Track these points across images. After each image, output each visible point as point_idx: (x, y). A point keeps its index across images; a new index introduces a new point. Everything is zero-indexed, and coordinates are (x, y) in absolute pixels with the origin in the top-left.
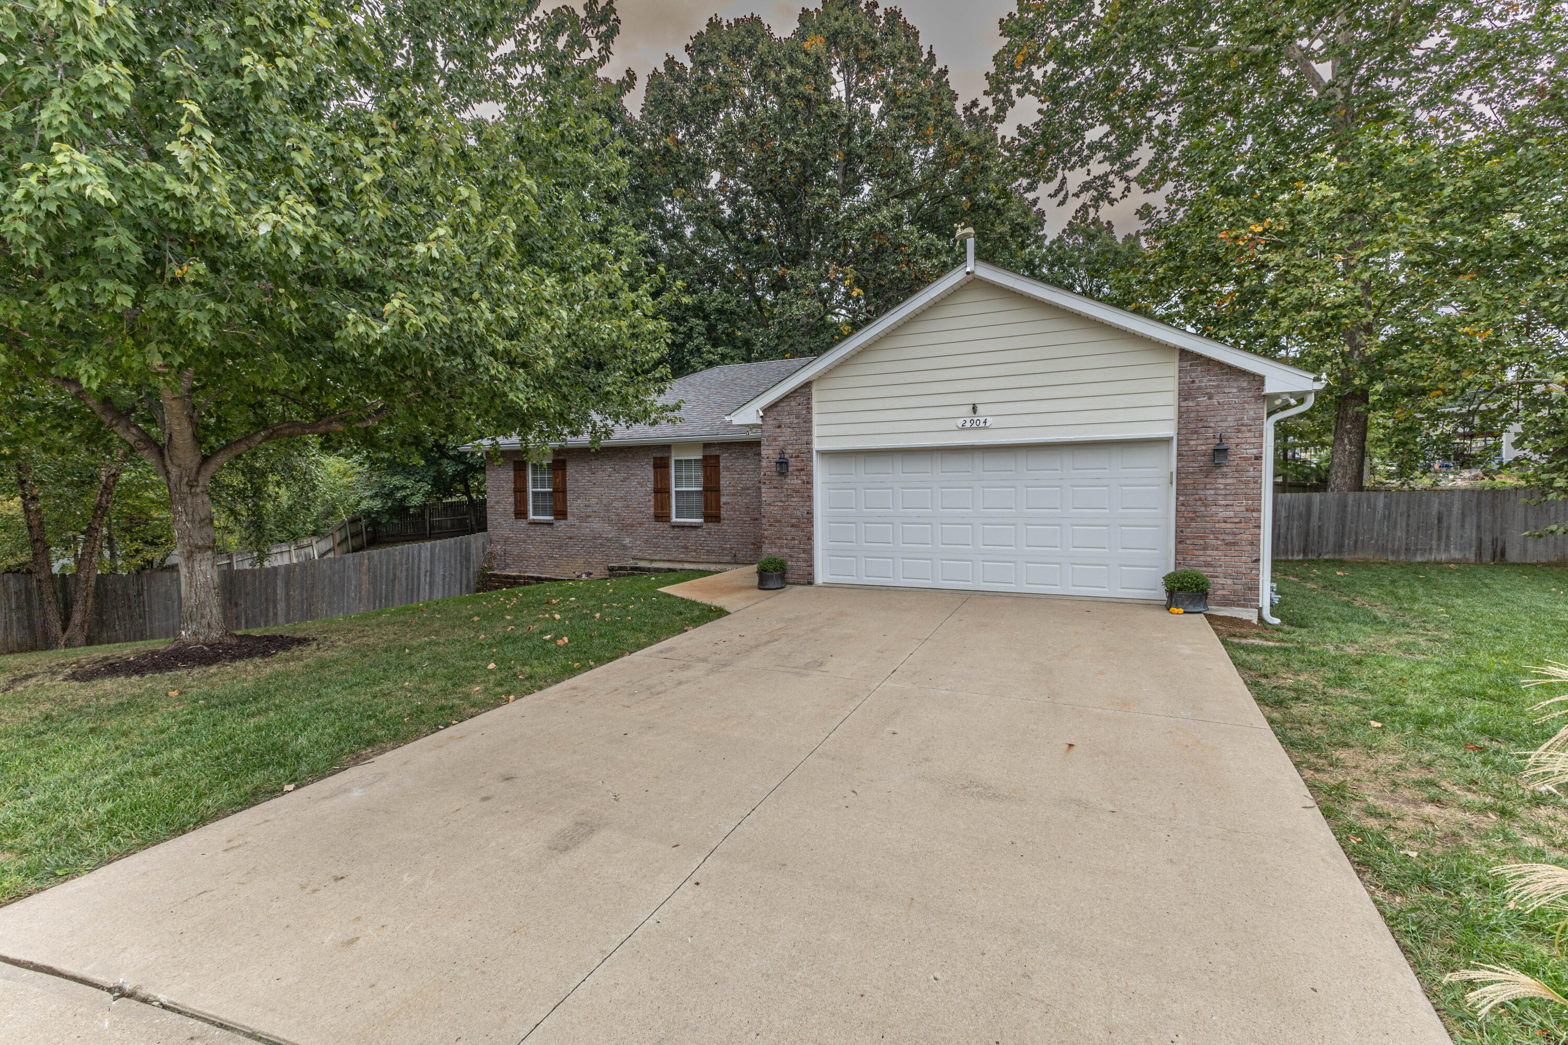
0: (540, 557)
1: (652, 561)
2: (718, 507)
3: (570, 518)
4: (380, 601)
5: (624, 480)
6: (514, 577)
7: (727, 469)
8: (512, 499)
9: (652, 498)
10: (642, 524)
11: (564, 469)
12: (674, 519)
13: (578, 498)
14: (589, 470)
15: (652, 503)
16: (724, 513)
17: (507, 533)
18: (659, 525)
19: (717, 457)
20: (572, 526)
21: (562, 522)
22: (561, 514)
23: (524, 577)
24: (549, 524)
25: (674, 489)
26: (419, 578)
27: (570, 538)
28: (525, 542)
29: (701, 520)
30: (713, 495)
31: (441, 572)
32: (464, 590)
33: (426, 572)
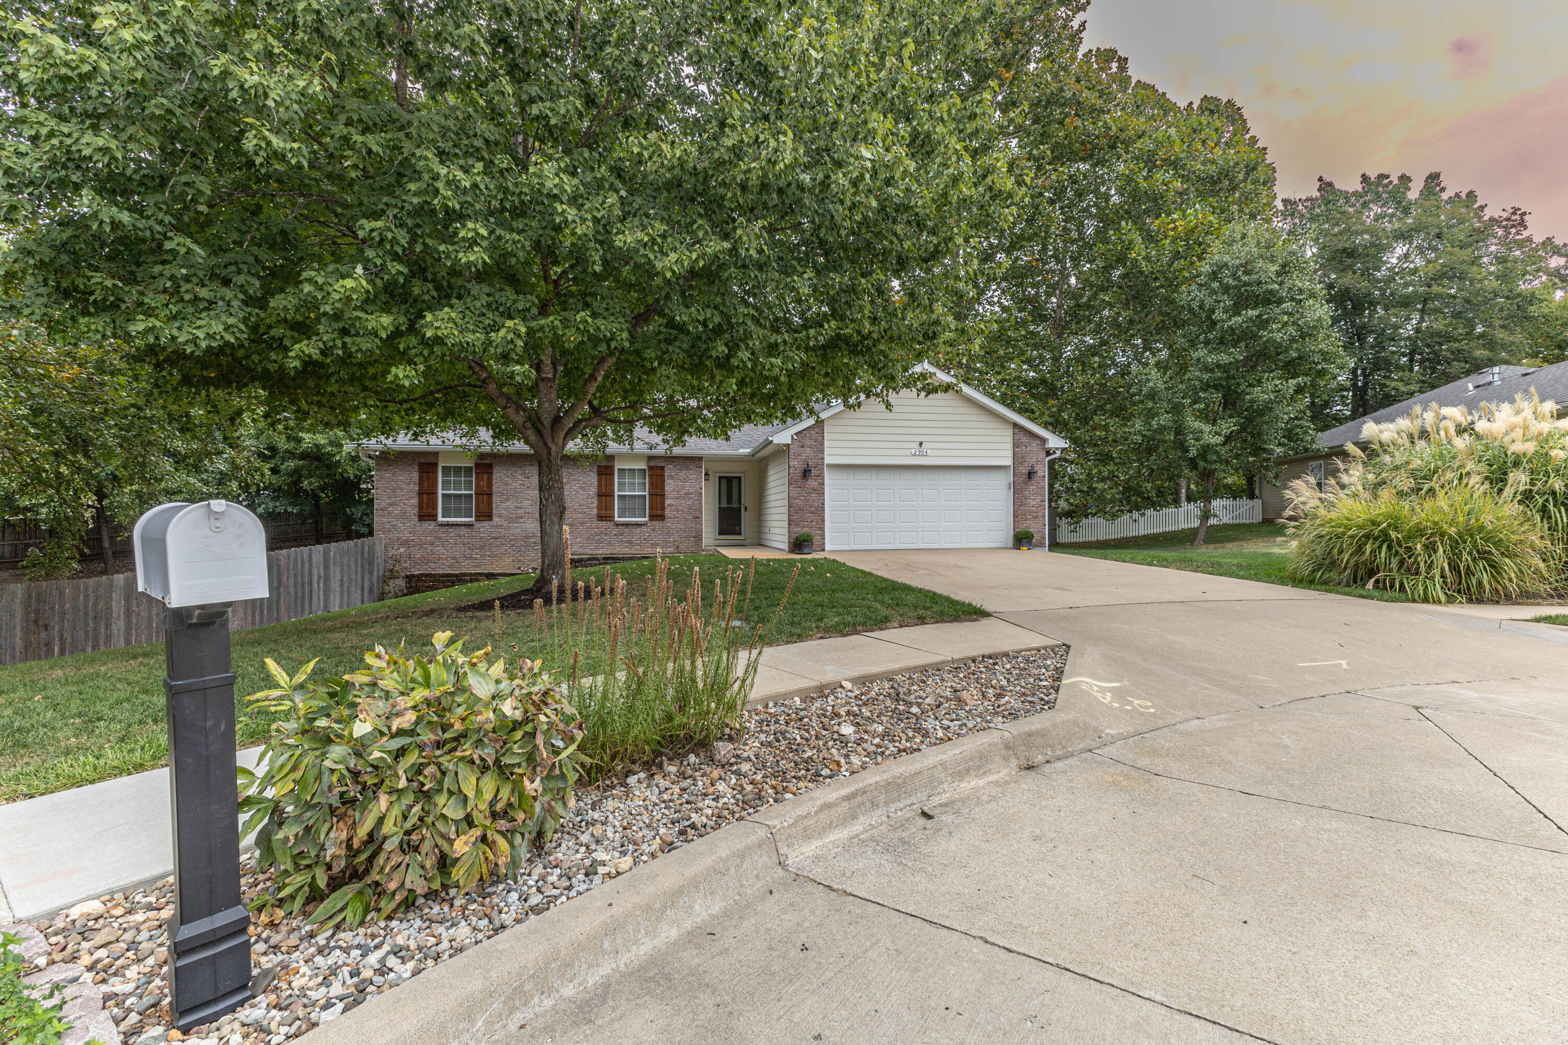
0: (454, 558)
2: (663, 508)
3: (496, 520)
4: (262, 612)
6: (457, 575)
7: (672, 477)
8: (415, 501)
9: (595, 500)
10: (583, 523)
11: (490, 474)
12: (617, 519)
13: (507, 500)
14: (521, 474)
15: (595, 505)
16: (667, 512)
17: (406, 535)
18: (601, 524)
19: (663, 468)
20: (498, 526)
21: (486, 524)
22: (485, 514)
23: (471, 574)
24: (469, 525)
25: (617, 493)
26: (311, 585)
27: (496, 538)
28: (432, 544)
29: (646, 519)
30: (659, 499)
31: (338, 577)
32: (366, 595)
33: (319, 578)
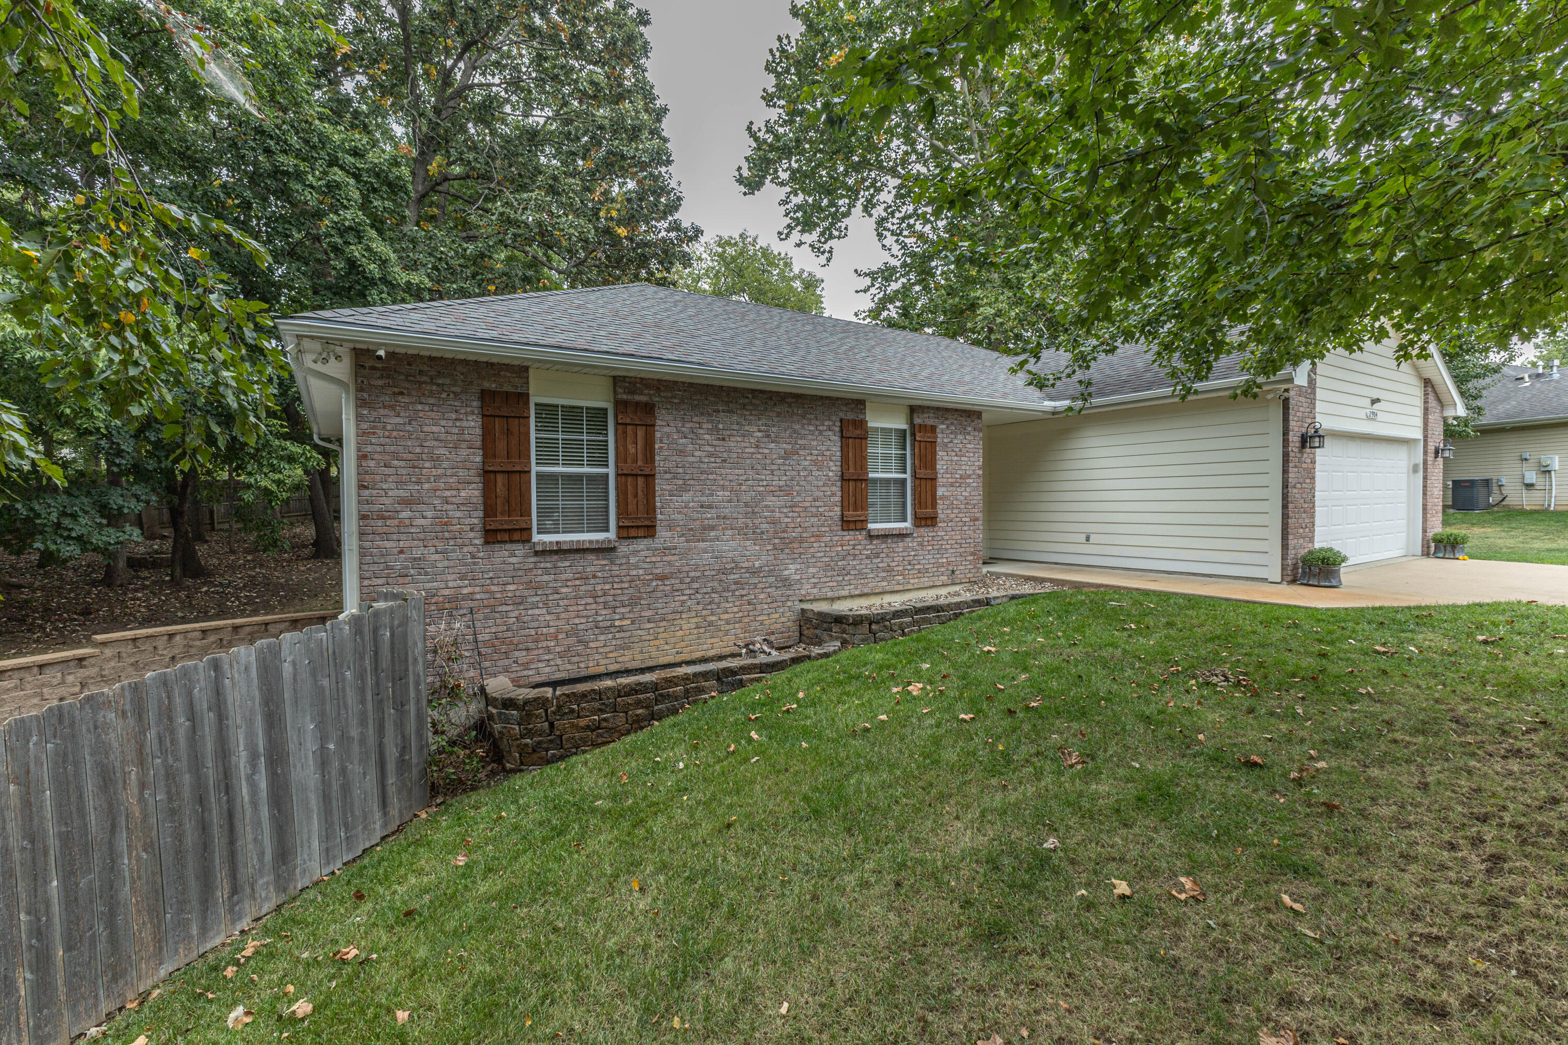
0: (573, 632)
1: (832, 600)
2: (931, 504)
3: (663, 534)
5: (787, 456)
7: (946, 447)
8: (474, 492)
9: (837, 489)
10: (818, 536)
11: (648, 427)
12: (872, 525)
13: (684, 488)
14: (710, 432)
15: (838, 499)
16: (940, 511)
17: (452, 584)
18: (849, 536)
19: (933, 429)
20: (666, 550)
21: (640, 544)
22: (641, 524)
24: (603, 549)
25: (872, 475)
27: (663, 578)
28: (519, 601)
29: (907, 525)
30: (929, 483)
31: (311, 746)
32: (391, 780)
33: (253, 757)
